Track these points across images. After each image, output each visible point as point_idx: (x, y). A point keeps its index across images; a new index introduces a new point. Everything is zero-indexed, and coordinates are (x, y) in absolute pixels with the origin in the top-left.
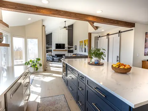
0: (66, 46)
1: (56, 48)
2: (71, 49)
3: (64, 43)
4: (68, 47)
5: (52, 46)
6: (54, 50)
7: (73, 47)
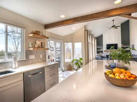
0: (120, 46)
1: (107, 49)
2: (127, 49)
3: (116, 43)
4: (122, 47)
5: (103, 47)
6: (104, 51)
7: (130, 47)
